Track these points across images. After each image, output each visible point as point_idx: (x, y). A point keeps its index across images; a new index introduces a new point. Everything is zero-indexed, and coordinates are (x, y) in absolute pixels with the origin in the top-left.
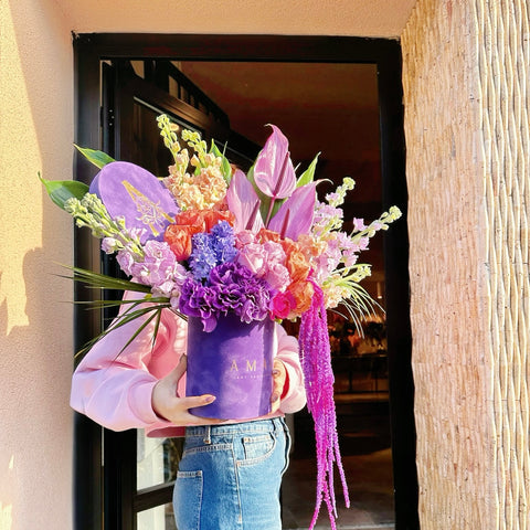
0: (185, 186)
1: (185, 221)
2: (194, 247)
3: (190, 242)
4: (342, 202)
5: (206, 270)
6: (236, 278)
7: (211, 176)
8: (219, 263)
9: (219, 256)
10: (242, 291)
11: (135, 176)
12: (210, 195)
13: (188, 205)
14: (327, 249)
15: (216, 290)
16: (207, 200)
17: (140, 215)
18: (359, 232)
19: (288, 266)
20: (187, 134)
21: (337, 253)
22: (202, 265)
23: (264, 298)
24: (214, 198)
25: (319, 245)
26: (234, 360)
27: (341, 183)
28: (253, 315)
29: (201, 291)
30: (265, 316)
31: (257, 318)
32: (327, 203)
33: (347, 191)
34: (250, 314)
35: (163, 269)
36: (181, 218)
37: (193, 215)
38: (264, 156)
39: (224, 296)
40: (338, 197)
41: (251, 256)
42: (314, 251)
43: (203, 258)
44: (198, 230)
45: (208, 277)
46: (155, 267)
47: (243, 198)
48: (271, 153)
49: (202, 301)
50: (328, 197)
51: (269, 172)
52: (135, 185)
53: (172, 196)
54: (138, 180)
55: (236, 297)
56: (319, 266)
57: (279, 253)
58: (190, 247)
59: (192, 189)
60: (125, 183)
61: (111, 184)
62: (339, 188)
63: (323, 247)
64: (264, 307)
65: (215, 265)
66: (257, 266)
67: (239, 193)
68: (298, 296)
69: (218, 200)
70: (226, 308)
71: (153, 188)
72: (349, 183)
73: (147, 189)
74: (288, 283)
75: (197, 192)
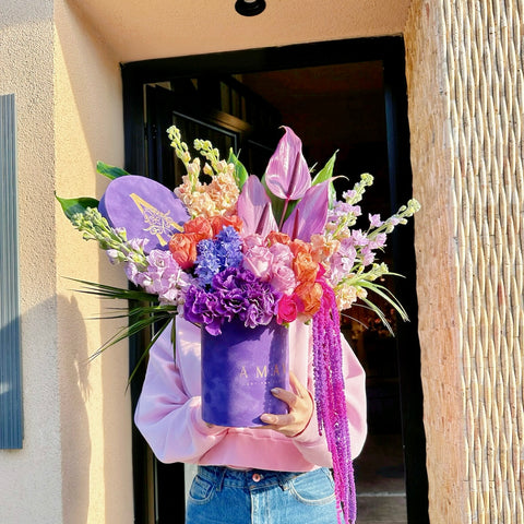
0: (196, 194)
1: (191, 229)
2: (199, 254)
3: (194, 249)
4: (360, 199)
5: (209, 276)
6: (239, 282)
7: (221, 183)
8: (222, 269)
9: (222, 261)
10: (245, 295)
11: (144, 188)
12: (222, 201)
13: (199, 213)
14: (340, 248)
15: (219, 296)
16: (219, 207)
17: (147, 226)
18: (376, 228)
19: (294, 268)
20: (199, 143)
21: (352, 252)
22: (205, 271)
23: (268, 302)
24: (225, 204)
25: (330, 245)
26: (243, 366)
27: (359, 180)
28: (257, 320)
29: (204, 297)
30: (270, 320)
31: (262, 322)
32: (344, 201)
33: (366, 188)
34: (254, 319)
35: (165, 277)
36: (188, 226)
37: (199, 222)
38: (277, 158)
39: (227, 301)
40: (356, 194)
41: (254, 259)
42: (326, 251)
43: (205, 264)
44: (204, 236)
45: (212, 283)
46: (157, 276)
47: (256, 202)
48: (284, 154)
49: (205, 307)
50: (345, 195)
51: (283, 174)
52: (144, 198)
53: (184, 205)
54: (147, 192)
55: (238, 301)
56: (332, 266)
57: (286, 255)
58: (194, 254)
59: (202, 197)
60: (133, 196)
61: (118, 197)
62: (357, 184)
63: (335, 246)
64: (269, 310)
65: (218, 271)
66: (261, 269)
67: (251, 197)
68: (304, 297)
69: (229, 206)
70: (228, 313)
71: (163, 199)
72: (368, 179)
73: (157, 200)
74: (294, 285)
75: (208, 199)
